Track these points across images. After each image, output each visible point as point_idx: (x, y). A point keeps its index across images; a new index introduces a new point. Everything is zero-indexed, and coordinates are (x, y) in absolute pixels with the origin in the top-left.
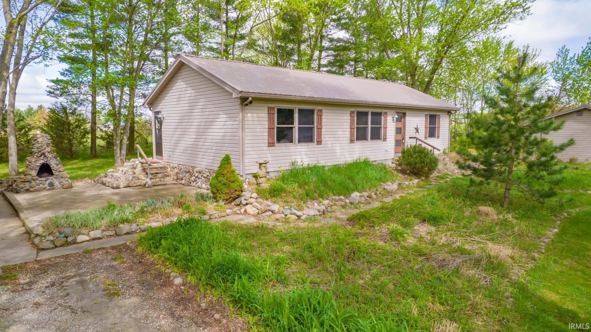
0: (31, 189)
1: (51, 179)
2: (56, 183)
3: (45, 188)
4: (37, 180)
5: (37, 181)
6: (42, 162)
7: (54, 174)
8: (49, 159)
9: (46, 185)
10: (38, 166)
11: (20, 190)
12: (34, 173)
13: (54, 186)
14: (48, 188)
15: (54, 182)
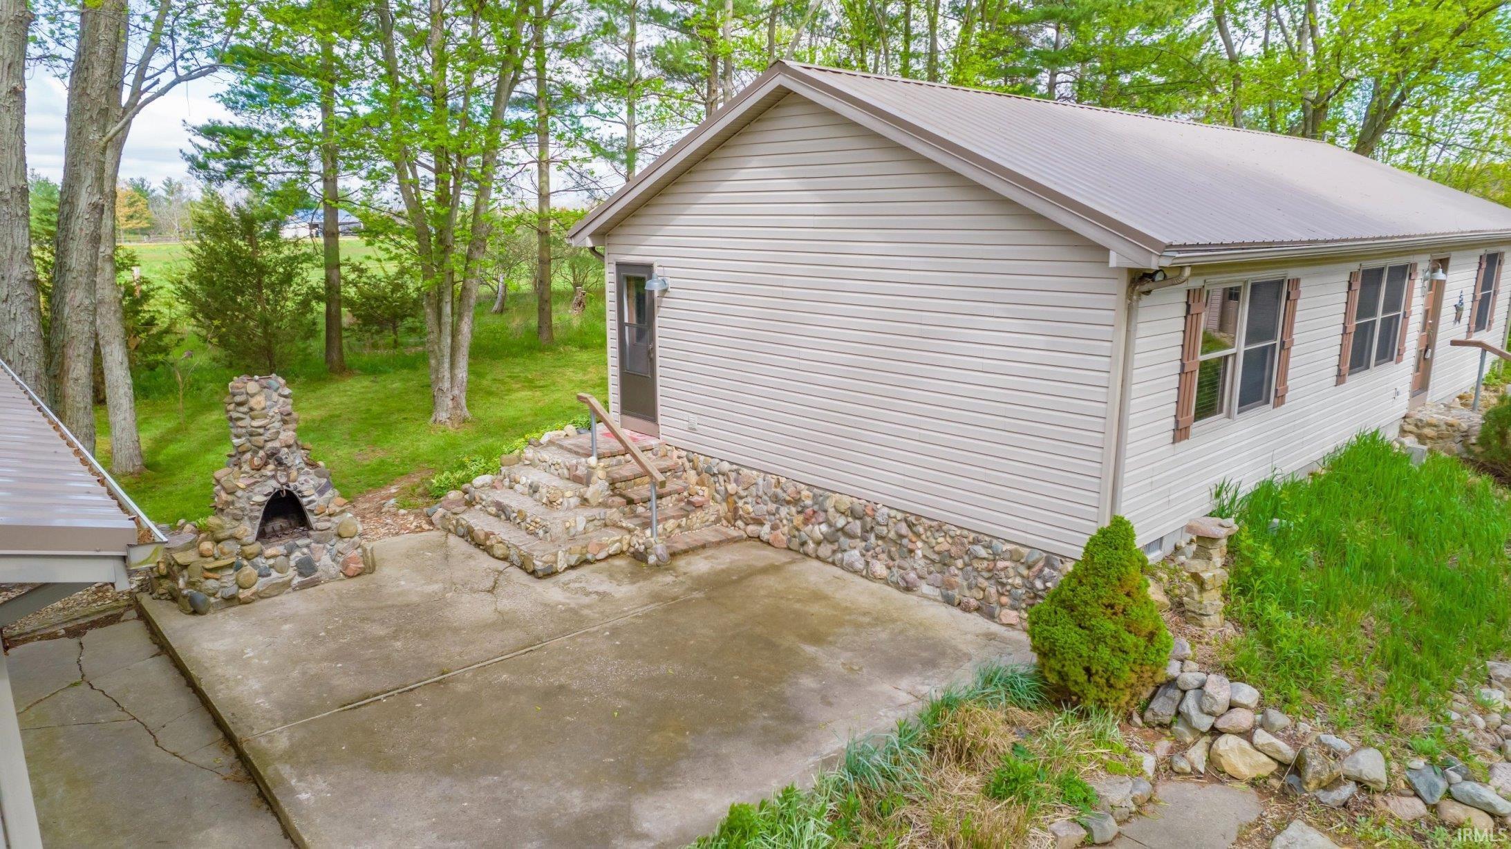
0: (244, 594)
1: (303, 547)
2: (324, 561)
3: (287, 584)
4: (260, 554)
5: (260, 561)
6: (271, 486)
7: (314, 526)
8: (294, 473)
9: (291, 573)
10: (260, 504)
11: (205, 601)
12: (248, 530)
13: (315, 570)
14: (298, 580)
15: (315, 557)
